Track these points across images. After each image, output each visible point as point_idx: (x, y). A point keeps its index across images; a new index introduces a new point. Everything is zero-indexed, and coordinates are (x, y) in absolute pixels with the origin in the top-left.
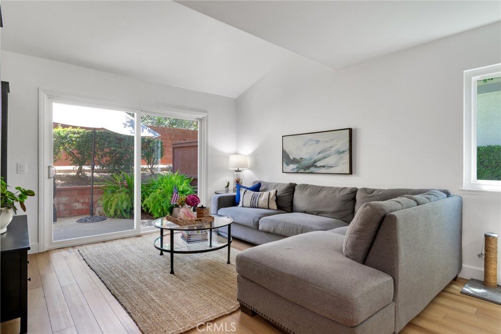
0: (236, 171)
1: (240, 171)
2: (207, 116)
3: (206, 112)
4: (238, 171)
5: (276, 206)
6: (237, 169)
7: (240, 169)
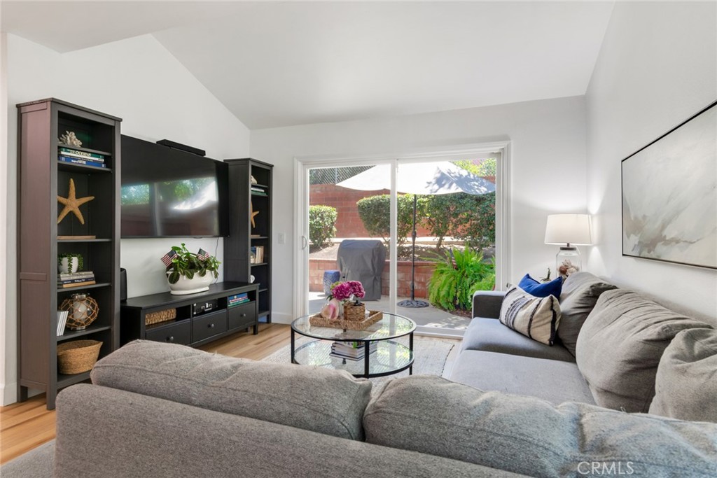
0: (563, 249)
1: (572, 249)
2: (508, 147)
3: (505, 138)
4: (568, 248)
5: (549, 336)
6: (565, 245)
7: (572, 245)
